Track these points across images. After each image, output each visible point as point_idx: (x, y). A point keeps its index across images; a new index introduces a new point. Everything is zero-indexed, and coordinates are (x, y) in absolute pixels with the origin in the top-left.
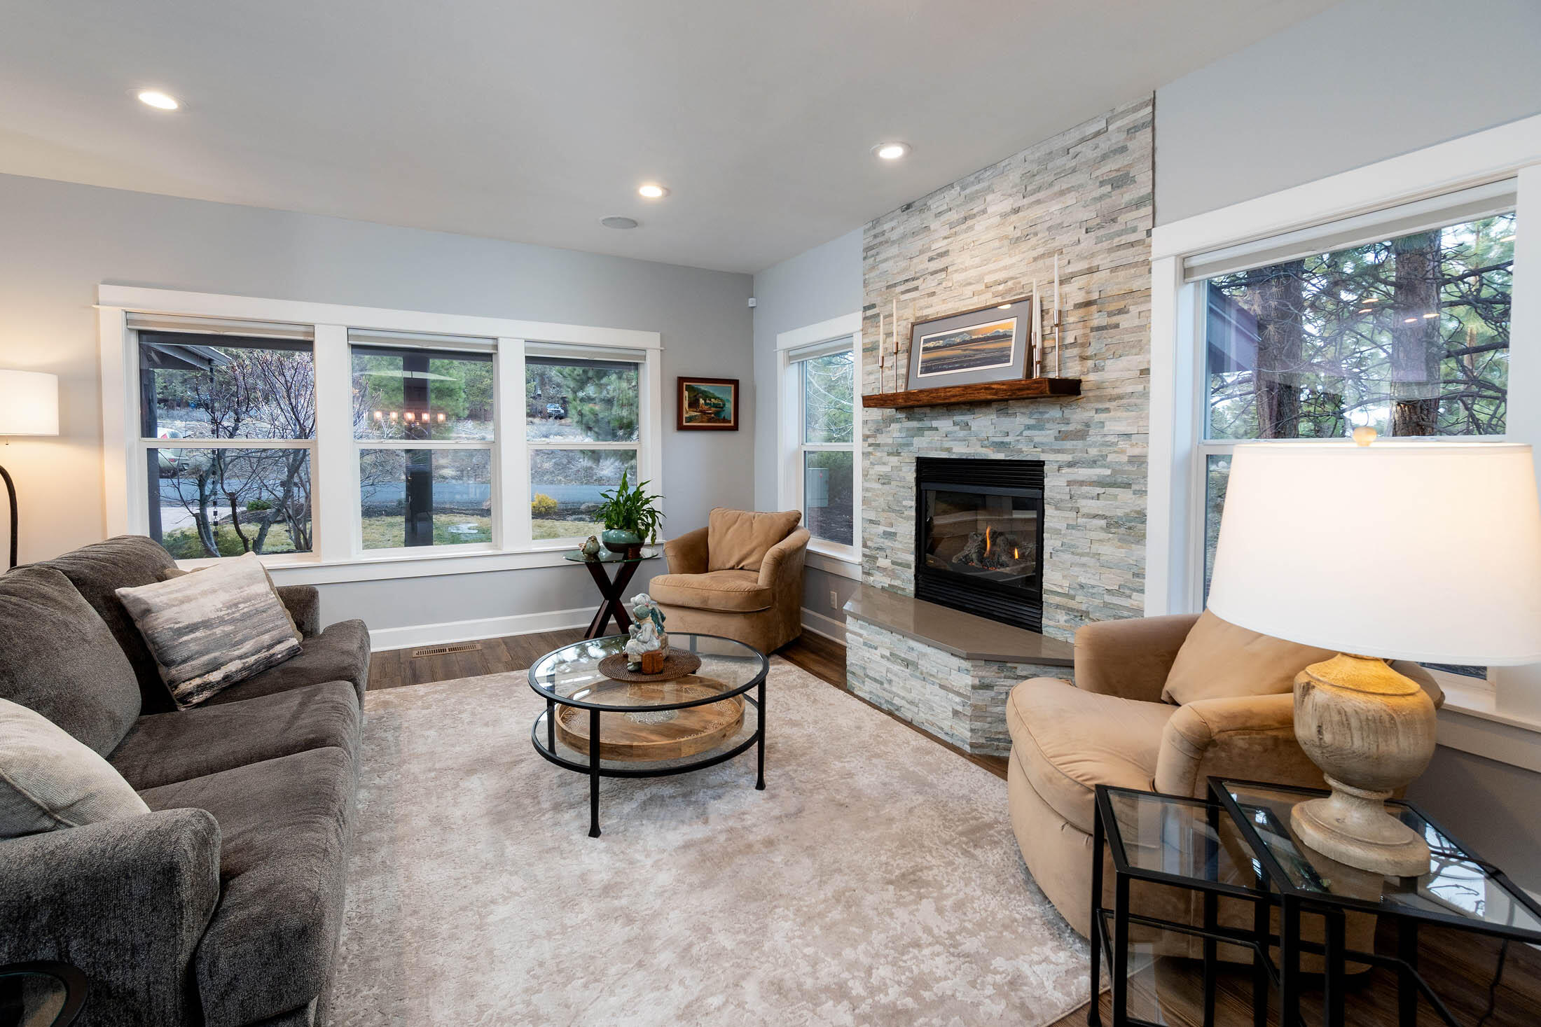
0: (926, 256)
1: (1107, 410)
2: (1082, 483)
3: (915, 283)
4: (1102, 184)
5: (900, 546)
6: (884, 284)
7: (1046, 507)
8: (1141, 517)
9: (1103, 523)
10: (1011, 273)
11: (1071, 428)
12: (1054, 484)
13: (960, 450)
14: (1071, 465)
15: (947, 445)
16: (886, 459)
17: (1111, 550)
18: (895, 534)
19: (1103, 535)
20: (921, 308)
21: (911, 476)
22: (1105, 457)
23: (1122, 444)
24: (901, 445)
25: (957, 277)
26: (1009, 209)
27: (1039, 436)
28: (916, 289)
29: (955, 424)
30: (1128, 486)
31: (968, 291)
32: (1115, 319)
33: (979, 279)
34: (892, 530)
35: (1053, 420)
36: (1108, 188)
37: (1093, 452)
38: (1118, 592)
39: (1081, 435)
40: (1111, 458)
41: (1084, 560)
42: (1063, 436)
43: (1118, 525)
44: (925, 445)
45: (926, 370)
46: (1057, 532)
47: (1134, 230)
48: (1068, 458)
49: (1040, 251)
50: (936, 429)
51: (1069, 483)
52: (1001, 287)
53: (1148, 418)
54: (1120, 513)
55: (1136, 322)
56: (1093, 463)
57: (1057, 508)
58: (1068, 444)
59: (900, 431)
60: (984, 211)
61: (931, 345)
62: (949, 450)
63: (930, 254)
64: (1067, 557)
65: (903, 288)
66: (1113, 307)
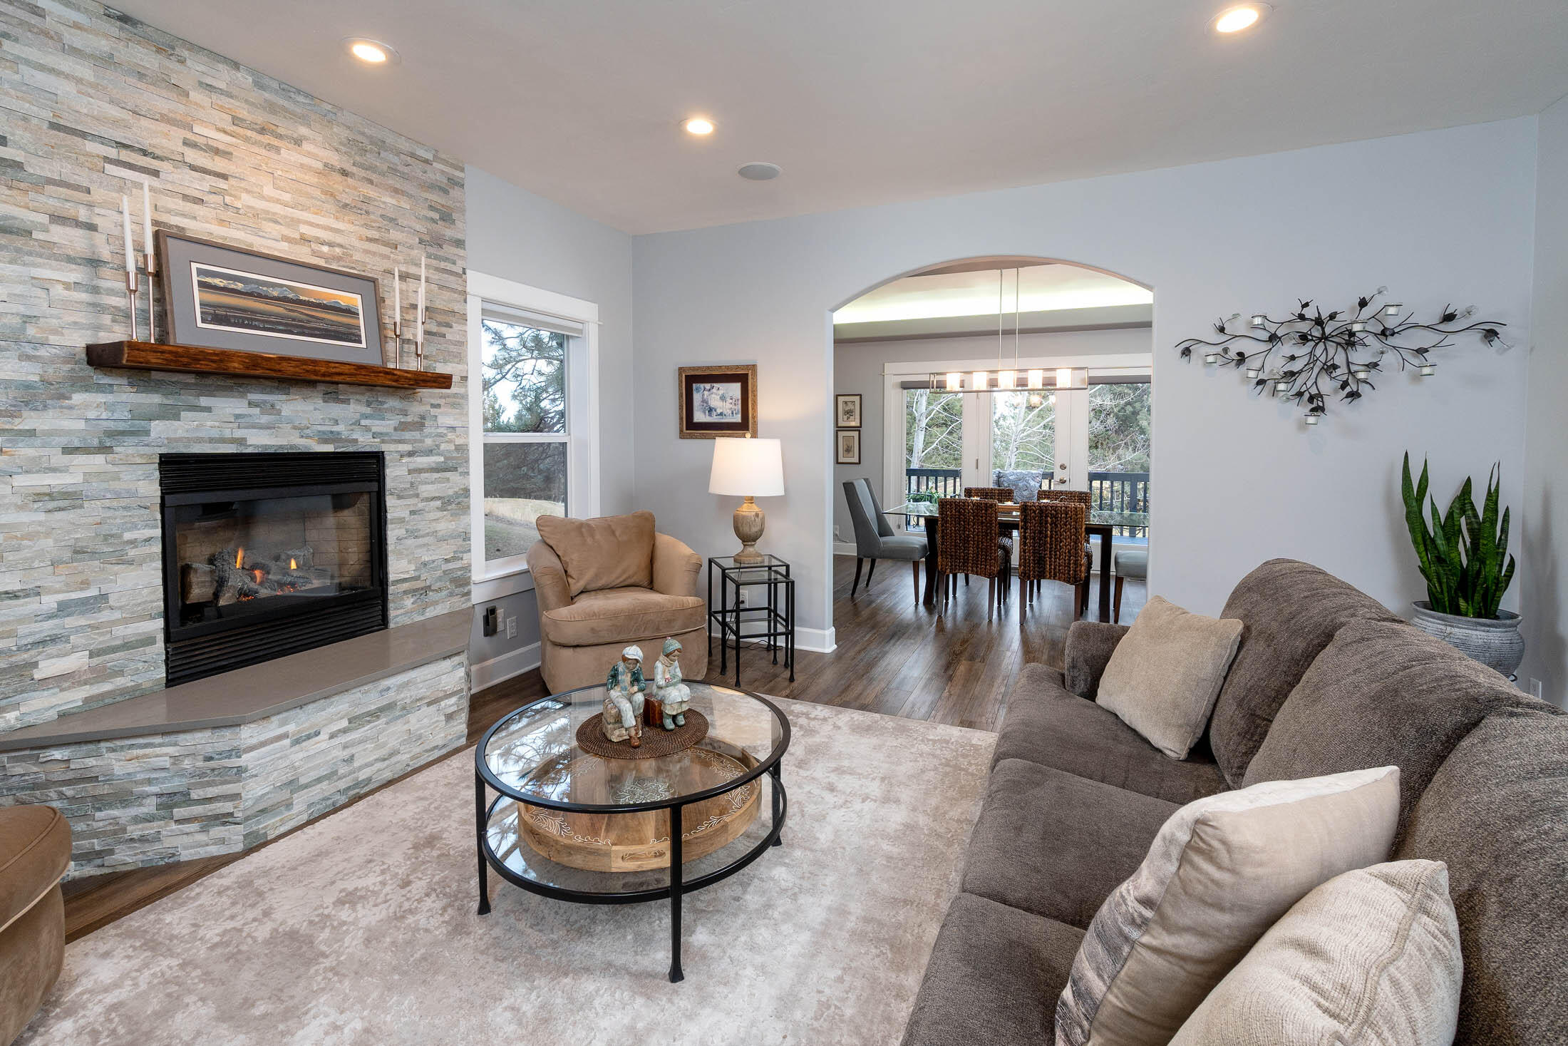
0: (179, 134)
1: (438, 406)
2: (420, 471)
3: (155, 164)
4: (431, 208)
5: (117, 615)
6: (48, 115)
7: (390, 501)
8: (466, 492)
9: (438, 503)
10: (338, 239)
11: (409, 419)
12: (395, 474)
13: (259, 440)
14: (411, 454)
15: (239, 434)
16: (59, 459)
17: (445, 525)
18: (104, 597)
19: (440, 514)
20: (169, 211)
21: (151, 489)
22: (438, 446)
23: (451, 436)
24: (111, 434)
25: (246, 200)
27: (378, 426)
28: (155, 173)
29: (250, 404)
30: (455, 469)
31: (269, 227)
32: (443, 330)
33: (295, 222)
34: (92, 592)
35: (392, 410)
36: (436, 216)
37: (429, 442)
38: (454, 559)
39: (420, 425)
40: (443, 447)
41: (425, 540)
42: (403, 427)
43: (449, 502)
44: (180, 433)
45: (217, 315)
46: (401, 521)
47: (454, 263)
48: (407, 447)
49: (375, 234)
50: (208, 409)
51: (410, 472)
52: (325, 249)
53: (467, 414)
54: (451, 492)
55: (458, 338)
56: (430, 452)
57: (400, 497)
58: (407, 435)
59: (109, 407)
60: (298, 142)
61: (217, 282)
62: (242, 441)
63: (189, 136)
64: (410, 542)
65: (112, 153)
66: (440, 318)
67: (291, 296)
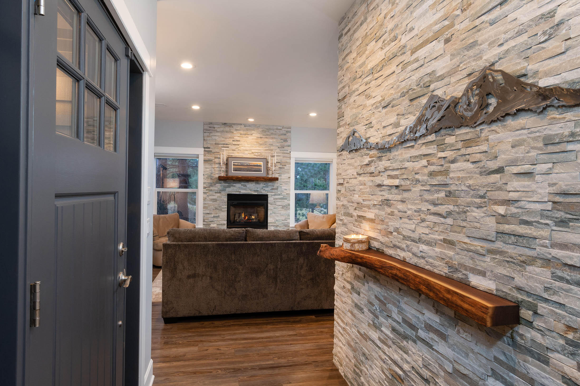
0: (232, 140)
1: (282, 184)
2: (277, 199)
3: (227, 146)
4: (281, 139)
5: (220, 219)
6: (215, 143)
7: (269, 205)
8: (289, 205)
9: (281, 207)
10: (259, 151)
11: (274, 187)
12: (270, 199)
13: (243, 192)
14: (274, 195)
15: (239, 190)
16: (214, 194)
17: (283, 212)
18: (219, 216)
19: (281, 209)
20: (230, 153)
21: (226, 199)
22: (281, 194)
23: (285, 191)
24: (221, 190)
25: (242, 148)
26: (259, 137)
27: (266, 189)
28: (228, 147)
29: (242, 185)
30: (286, 199)
31: (247, 152)
32: (284, 167)
33: (251, 150)
34: (217, 215)
35: (270, 186)
36: (282, 141)
37: (279, 192)
38: (285, 220)
39: (277, 189)
40: (283, 194)
41: (277, 215)
42: (273, 189)
43: (284, 207)
44: (231, 190)
45: (235, 170)
46: (272, 210)
47: (287, 151)
48: (274, 194)
49: (267, 149)
50: (235, 186)
51: (274, 199)
52: (257, 154)
53: (290, 186)
54: (285, 204)
55: (288, 168)
56: (280, 195)
57: (271, 204)
58: (273, 191)
59: (221, 186)
60: (252, 135)
61: (236, 164)
62: (240, 192)
63: (234, 139)
64: (274, 215)
65: (222, 146)
66: (283, 164)
67: (249, 164)
